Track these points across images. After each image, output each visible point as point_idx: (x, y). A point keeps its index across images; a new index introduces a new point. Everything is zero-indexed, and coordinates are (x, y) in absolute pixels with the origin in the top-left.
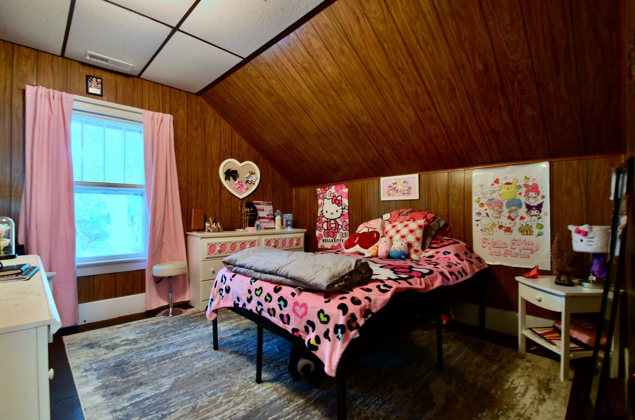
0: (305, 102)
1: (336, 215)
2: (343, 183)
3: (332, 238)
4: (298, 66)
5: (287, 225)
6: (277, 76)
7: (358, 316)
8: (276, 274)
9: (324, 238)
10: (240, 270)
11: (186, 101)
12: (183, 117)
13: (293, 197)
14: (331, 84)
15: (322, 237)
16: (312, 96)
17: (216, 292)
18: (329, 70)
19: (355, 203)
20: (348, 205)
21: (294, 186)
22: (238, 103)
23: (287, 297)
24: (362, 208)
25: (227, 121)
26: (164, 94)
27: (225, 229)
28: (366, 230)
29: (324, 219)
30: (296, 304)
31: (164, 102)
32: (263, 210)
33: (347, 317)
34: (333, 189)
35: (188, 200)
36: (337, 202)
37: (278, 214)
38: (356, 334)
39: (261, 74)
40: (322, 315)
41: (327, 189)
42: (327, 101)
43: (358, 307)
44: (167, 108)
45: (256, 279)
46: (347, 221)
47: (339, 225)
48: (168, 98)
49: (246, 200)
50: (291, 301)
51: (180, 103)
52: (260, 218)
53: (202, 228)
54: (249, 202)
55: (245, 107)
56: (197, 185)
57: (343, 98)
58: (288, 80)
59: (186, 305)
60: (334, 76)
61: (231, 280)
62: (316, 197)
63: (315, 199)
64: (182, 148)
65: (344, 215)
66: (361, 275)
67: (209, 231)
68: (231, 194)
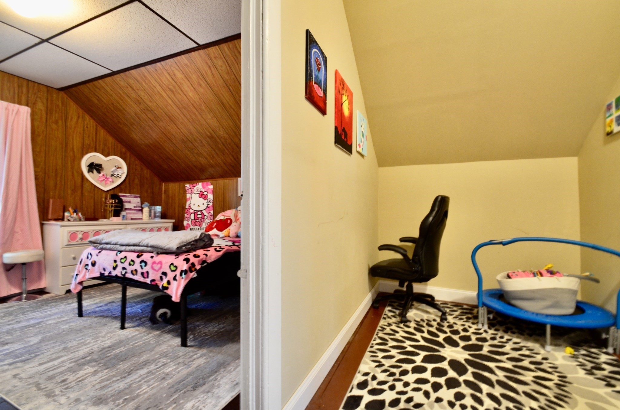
0: (172, 114)
1: (202, 207)
2: (208, 181)
3: (199, 227)
4: (165, 86)
5: (155, 217)
6: (146, 90)
7: (196, 264)
8: (139, 246)
9: (192, 227)
10: (106, 247)
11: (45, 95)
12: (41, 110)
13: (161, 191)
14: (193, 105)
15: (190, 226)
16: (178, 111)
17: (82, 268)
18: (191, 94)
19: (218, 198)
20: (212, 199)
21: (163, 181)
22: (105, 103)
23: (147, 259)
24: (224, 202)
25: (92, 117)
26: (20, 86)
27: (87, 219)
28: (222, 218)
29: (191, 211)
30: (154, 263)
31: (20, 94)
32: (130, 202)
33: (189, 265)
34: (200, 186)
35: (45, 190)
36: (203, 196)
37: (146, 206)
38: (194, 275)
39: (130, 86)
40: (172, 267)
41: (194, 185)
42: (191, 116)
43: (197, 259)
44: (24, 99)
45: (121, 252)
46: (212, 212)
47: (205, 215)
48: (24, 90)
49: (112, 193)
50: (150, 261)
51: (39, 96)
52: (126, 209)
53: (61, 218)
54: (114, 194)
55: (112, 108)
56: (56, 176)
57: (203, 116)
58: (156, 95)
59: (42, 292)
60: (195, 100)
61: (97, 255)
62: (185, 192)
63: (184, 194)
64: (39, 140)
65: (209, 208)
66: (204, 243)
67: (69, 220)
68: (95, 186)
